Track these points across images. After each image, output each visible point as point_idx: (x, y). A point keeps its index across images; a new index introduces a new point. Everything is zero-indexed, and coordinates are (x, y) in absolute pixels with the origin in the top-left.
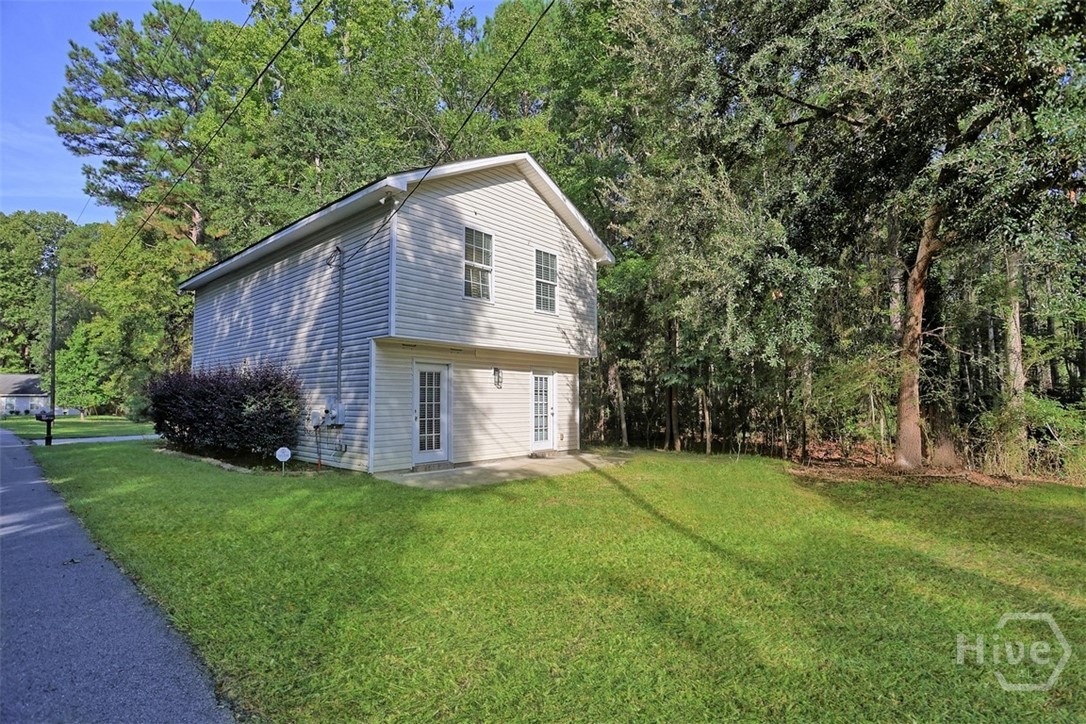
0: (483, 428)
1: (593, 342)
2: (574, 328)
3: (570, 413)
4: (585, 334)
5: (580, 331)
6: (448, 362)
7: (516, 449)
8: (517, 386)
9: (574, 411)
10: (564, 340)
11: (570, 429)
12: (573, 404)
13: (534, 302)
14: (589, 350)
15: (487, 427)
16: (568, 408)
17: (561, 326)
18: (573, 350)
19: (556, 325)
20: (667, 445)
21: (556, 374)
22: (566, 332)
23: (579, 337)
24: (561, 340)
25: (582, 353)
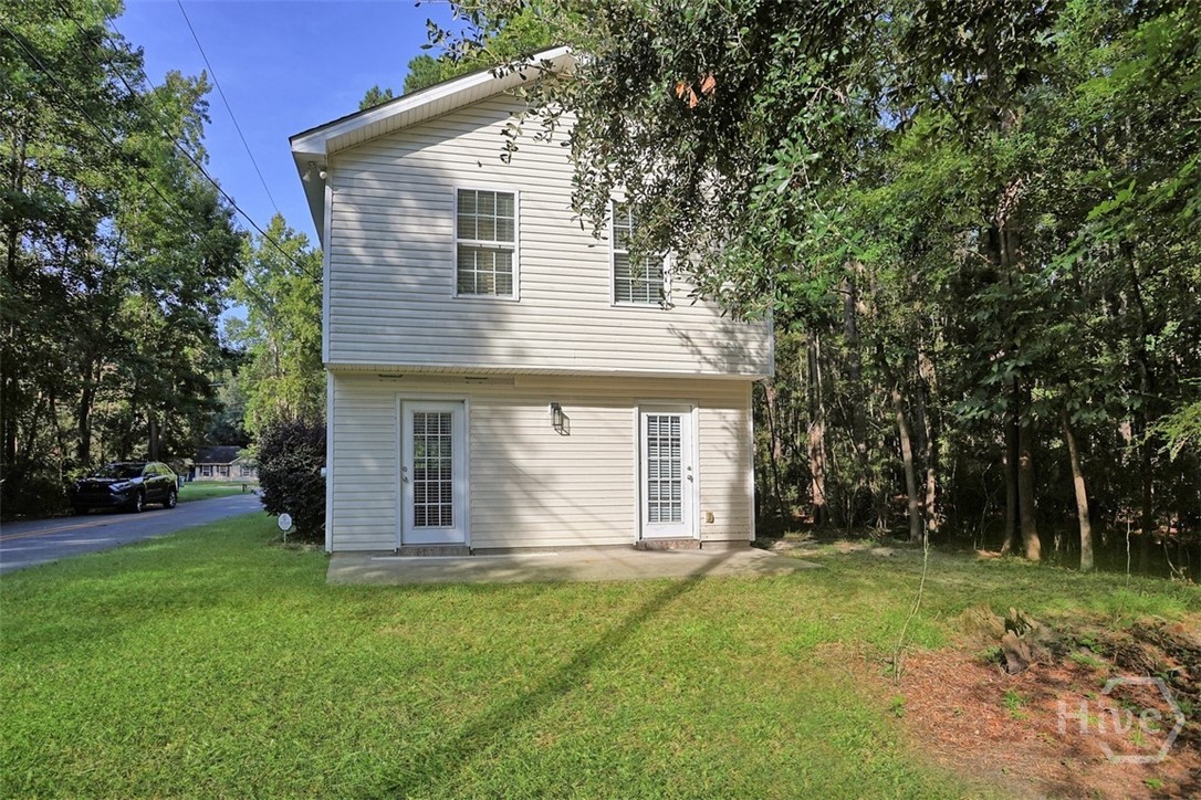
0: (538, 506)
1: (762, 348)
2: (711, 328)
3: (733, 477)
4: (740, 336)
5: (728, 332)
6: (461, 398)
7: (602, 533)
8: (602, 432)
9: (741, 475)
10: (685, 350)
11: (732, 504)
12: (741, 463)
13: (611, 290)
14: (753, 363)
15: (546, 503)
16: (727, 470)
17: (676, 325)
18: (708, 366)
19: (667, 324)
20: (1007, 545)
21: (696, 410)
22: (691, 334)
23: (725, 342)
24: (679, 349)
25: (734, 371)
